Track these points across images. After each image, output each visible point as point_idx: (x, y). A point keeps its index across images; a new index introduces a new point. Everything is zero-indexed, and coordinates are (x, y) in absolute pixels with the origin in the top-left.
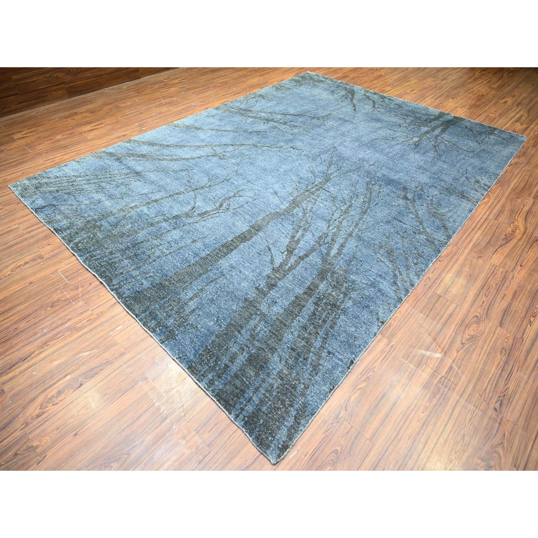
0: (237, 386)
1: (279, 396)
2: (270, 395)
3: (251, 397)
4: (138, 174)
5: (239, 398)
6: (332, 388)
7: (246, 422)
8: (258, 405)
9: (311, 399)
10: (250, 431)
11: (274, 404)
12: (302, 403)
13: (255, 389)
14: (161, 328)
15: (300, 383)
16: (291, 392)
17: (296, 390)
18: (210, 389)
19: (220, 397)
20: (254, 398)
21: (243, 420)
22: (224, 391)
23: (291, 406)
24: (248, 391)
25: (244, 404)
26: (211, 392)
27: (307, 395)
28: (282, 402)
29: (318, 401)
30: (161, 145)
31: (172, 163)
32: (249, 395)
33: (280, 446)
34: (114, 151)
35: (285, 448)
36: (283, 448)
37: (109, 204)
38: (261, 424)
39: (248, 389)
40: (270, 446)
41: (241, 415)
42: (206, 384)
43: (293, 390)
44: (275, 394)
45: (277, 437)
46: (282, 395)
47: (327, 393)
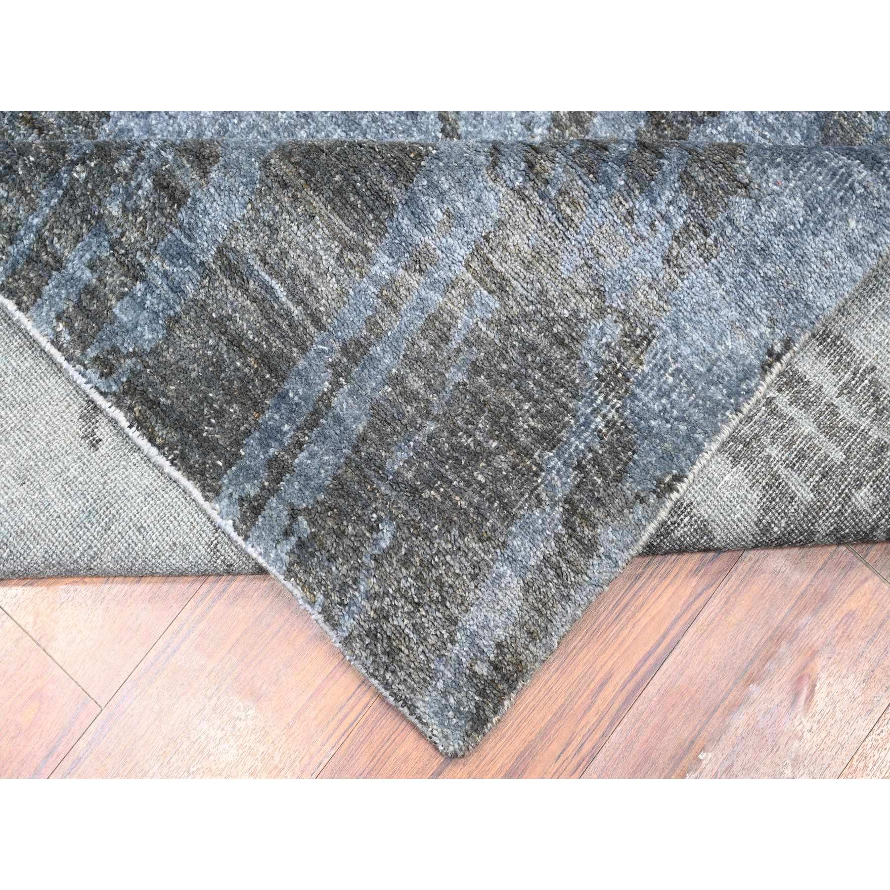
0: (241, 337)
1: (482, 390)
2: (429, 386)
3: (325, 400)
5: (257, 406)
6: (778, 348)
7: (301, 544)
8: (363, 438)
9: (656, 407)
10: (327, 596)
11: (453, 433)
12: (611, 424)
13: (345, 350)
15: (601, 312)
16: (547, 363)
17: (573, 356)
18: (92, 353)
19: (153, 404)
20: (342, 402)
21: (287, 533)
22: (167, 364)
23: (549, 440)
24: (301, 363)
25: (287, 441)
26: (93, 374)
27: (639, 384)
28: (494, 420)
29: (697, 415)
32: (308, 383)
33: (482, 669)
35: (505, 679)
36: (497, 677)
38: (386, 553)
39: (304, 350)
40: (434, 675)
41: (273, 501)
42: (59, 318)
43: (558, 354)
44: (460, 377)
45: (471, 620)
46: (495, 384)
47: (747, 375)
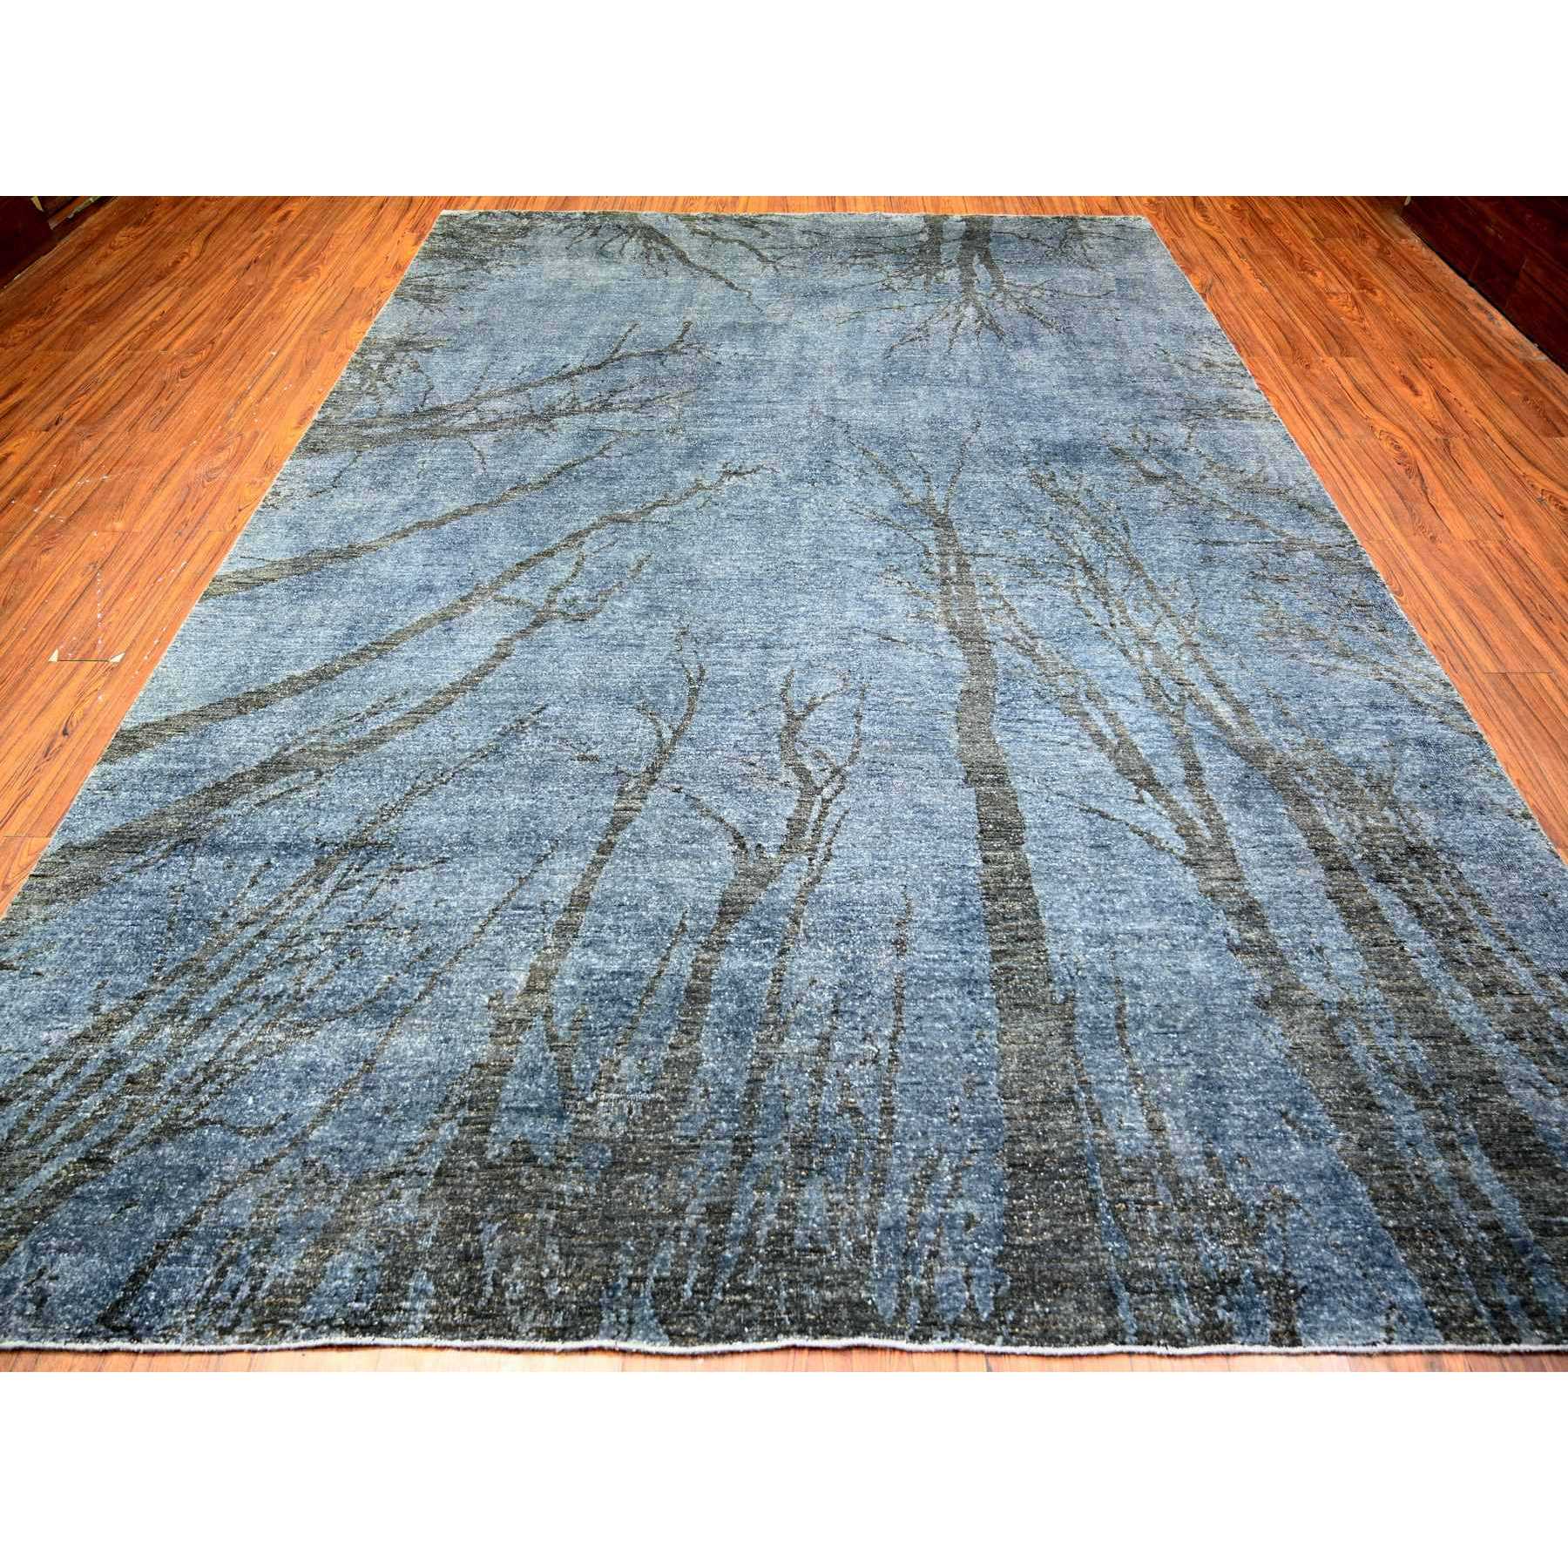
4: (361, 847)
14: (1223, 1300)
18: (1559, 1329)
30: (293, 687)
31: (434, 726)
34: (119, 822)
37: (420, 1042)
42: (1532, 1327)
